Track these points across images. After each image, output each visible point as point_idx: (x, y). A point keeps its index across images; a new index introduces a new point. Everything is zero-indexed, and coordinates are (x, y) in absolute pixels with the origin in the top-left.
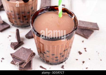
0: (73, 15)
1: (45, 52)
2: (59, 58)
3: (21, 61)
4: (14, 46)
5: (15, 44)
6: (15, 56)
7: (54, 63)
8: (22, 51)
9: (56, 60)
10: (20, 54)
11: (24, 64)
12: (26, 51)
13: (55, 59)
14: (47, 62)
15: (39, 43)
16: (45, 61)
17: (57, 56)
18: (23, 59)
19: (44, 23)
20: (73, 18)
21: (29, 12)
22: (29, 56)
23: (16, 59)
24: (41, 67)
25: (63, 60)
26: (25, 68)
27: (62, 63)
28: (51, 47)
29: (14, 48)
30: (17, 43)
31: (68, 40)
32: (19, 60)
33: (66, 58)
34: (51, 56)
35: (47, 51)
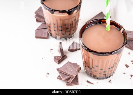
0: (121, 28)
1: (94, 67)
2: (107, 73)
3: (68, 76)
4: (58, 61)
5: (58, 58)
6: (62, 71)
7: (101, 77)
8: (68, 66)
9: (104, 75)
10: (67, 68)
11: (71, 79)
12: (73, 66)
13: (103, 73)
14: (95, 77)
15: (88, 57)
16: (92, 75)
17: (106, 71)
18: (71, 74)
19: (92, 37)
20: (122, 31)
21: (72, 24)
22: (76, 71)
23: (63, 74)
24: (88, 82)
25: (111, 74)
26: (72, 83)
27: (110, 77)
28: (100, 62)
29: (58, 63)
30: (60, 56)
31: (118, 55)
32: (67, 75)
33: (113, 72)
34: (99, 71)
35: (96, 66)
